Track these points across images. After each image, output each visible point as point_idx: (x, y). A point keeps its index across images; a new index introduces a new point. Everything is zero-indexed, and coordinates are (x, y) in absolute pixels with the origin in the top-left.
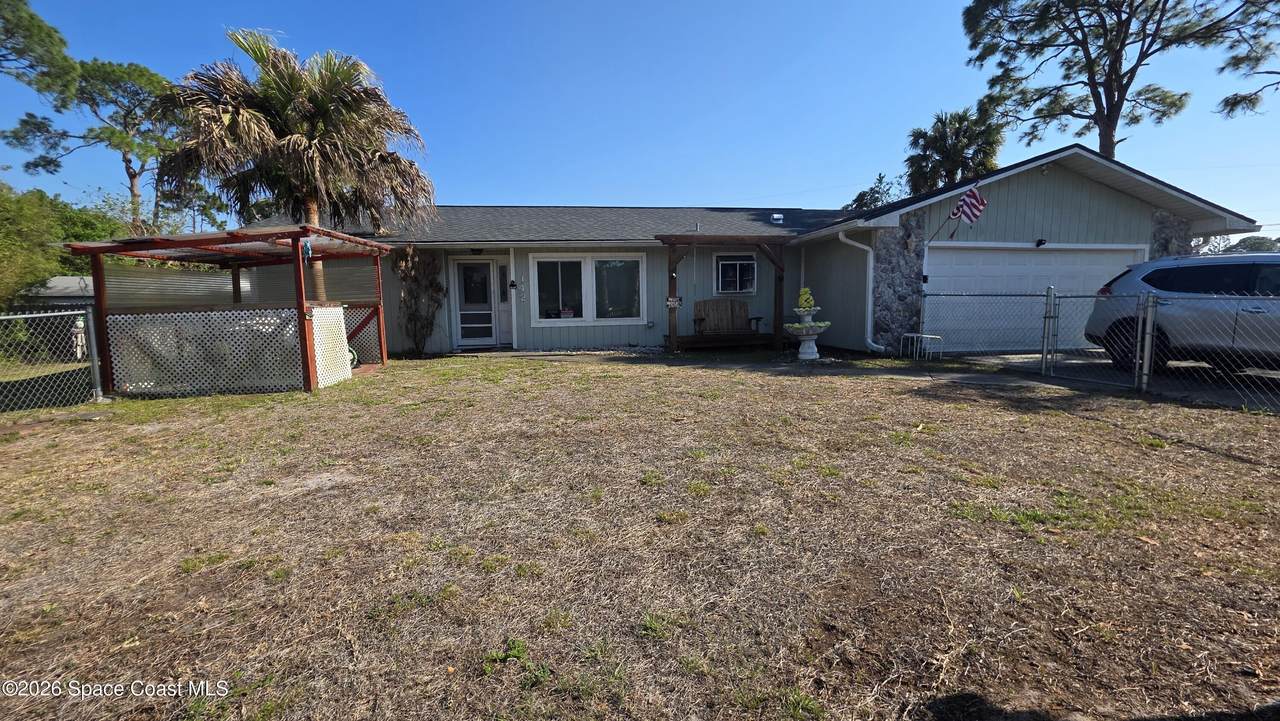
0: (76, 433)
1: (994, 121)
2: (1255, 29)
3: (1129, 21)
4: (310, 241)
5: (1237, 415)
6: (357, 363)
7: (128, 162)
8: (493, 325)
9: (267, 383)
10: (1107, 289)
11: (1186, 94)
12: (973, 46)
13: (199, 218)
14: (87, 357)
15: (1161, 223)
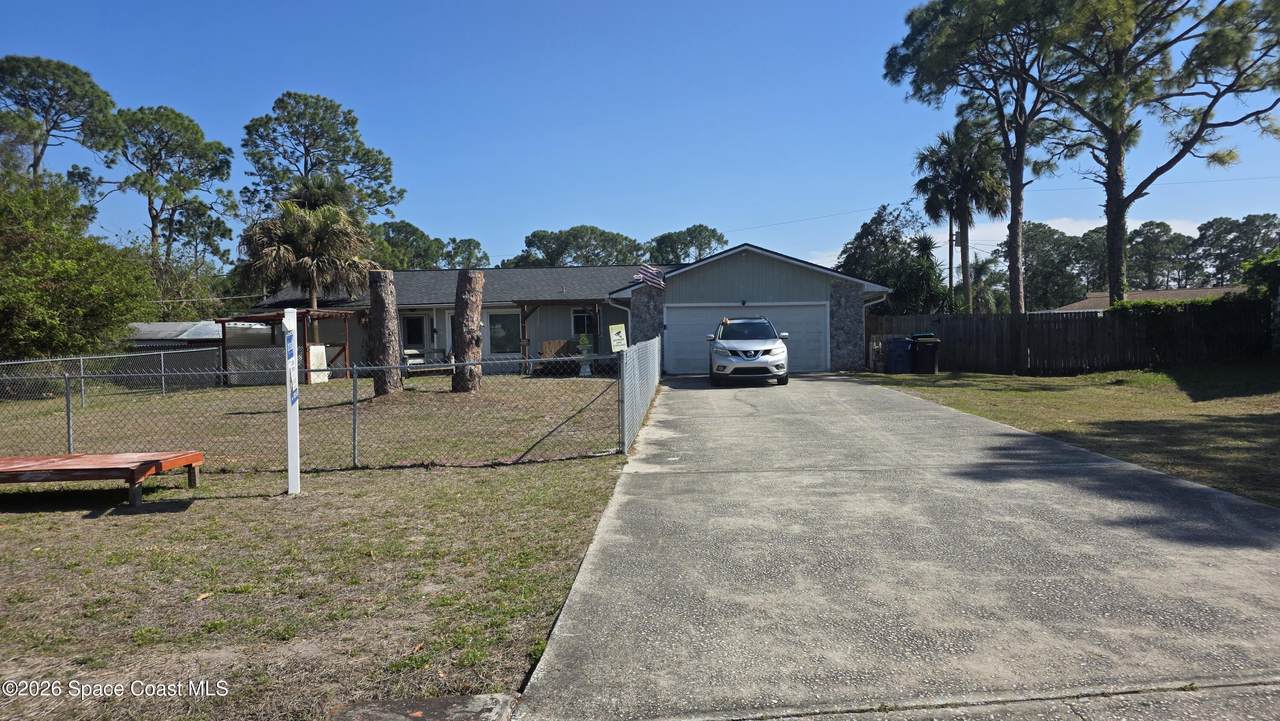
7: (152, 204)
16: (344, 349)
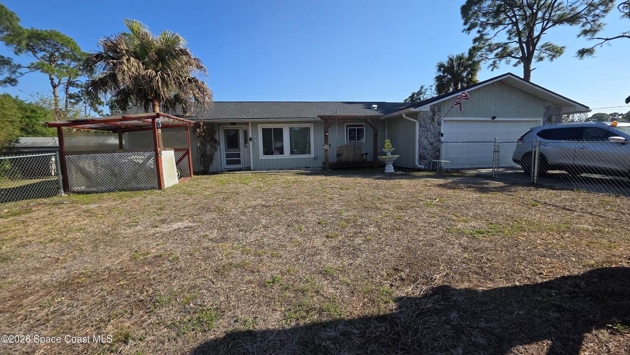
0: (58, 209)
1: (476, 59)
2: (593, 17)
3: (537, 13)
4: (160, 120)
5: (572, 193)
6: (180, 176)
7: (52, 79)
8: (241, 158)
9: (141, 186)
10: (522, 139)
11: (563, 47)
12: (465, 24)
13: (88, 108)
14: (56, 174)
15: (548, 108)
16: (188, 153)
